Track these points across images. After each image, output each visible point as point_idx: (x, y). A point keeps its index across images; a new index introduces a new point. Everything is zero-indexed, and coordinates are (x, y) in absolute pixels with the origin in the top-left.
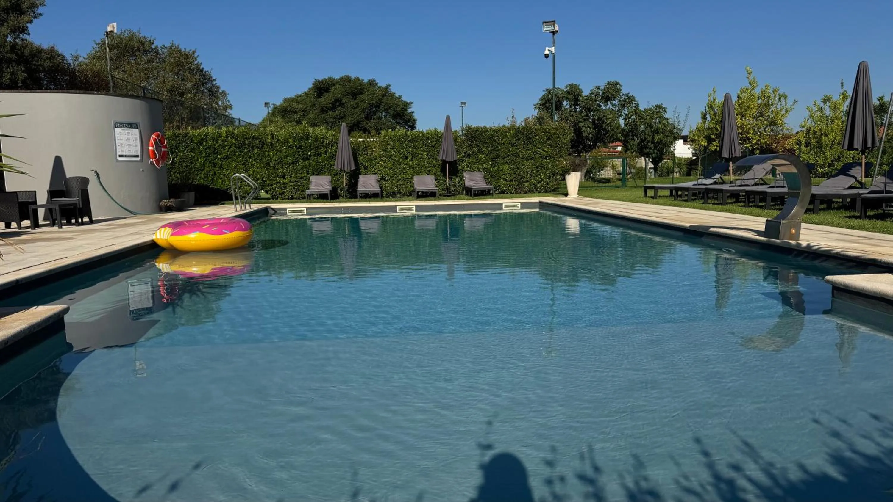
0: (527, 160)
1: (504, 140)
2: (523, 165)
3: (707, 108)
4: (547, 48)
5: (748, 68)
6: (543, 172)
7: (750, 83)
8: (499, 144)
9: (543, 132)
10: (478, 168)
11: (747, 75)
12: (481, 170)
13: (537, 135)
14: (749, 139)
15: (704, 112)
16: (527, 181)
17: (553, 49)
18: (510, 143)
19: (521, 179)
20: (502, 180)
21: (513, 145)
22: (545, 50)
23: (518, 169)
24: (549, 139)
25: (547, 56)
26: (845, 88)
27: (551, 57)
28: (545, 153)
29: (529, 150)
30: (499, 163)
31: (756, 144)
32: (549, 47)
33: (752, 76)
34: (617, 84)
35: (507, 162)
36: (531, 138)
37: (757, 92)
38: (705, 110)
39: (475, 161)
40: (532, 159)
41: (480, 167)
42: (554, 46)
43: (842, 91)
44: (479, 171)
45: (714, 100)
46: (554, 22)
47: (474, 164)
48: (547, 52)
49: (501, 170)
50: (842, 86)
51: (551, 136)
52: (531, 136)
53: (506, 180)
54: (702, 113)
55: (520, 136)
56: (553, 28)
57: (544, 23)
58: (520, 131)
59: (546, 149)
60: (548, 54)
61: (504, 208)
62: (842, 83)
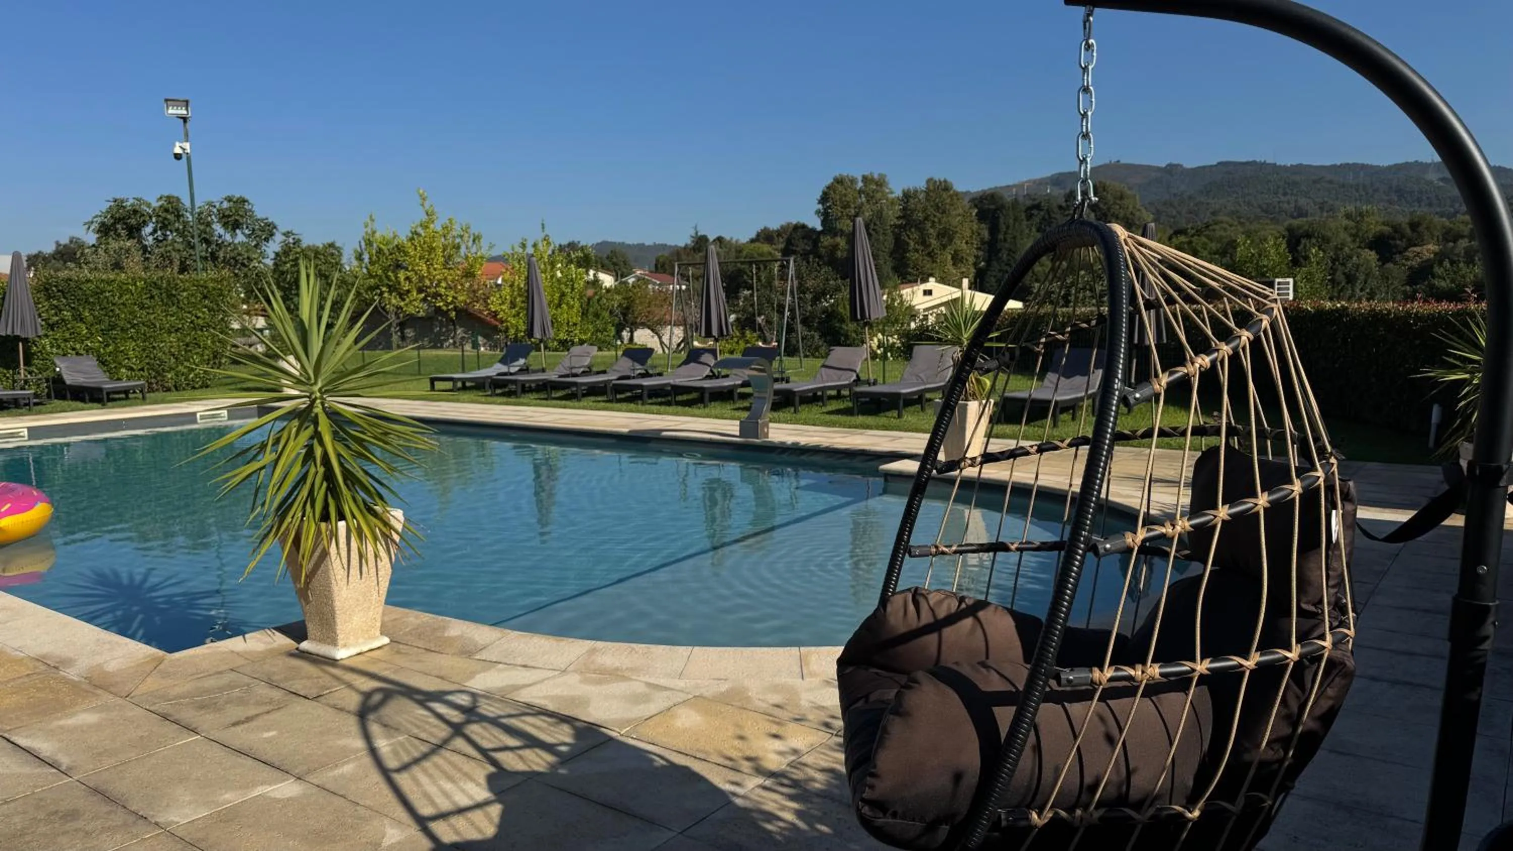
0: (170, 332)
1: (124, 298)
2: (162, 342)
3: (363, 244)
4: (178, 144)
5: (421, 191)
6: (197, 353)
7: (427, 214)
8: (114, 304)
9: (194, 285)
10: (74, 349)
11: (420, 201)
12: (82, 352)
13: (184, 290)
14: (440, 295)
15: (359, 250)
16: (171, 369)
17: (187, 146)
18: (135, 304)
19: (160, 366)
20: (123, 370)
21: (142, 307)
22: (174, 146)
23: (154, 348)
24: (205, 297)
25: (178, 157)
26: (547, 232)
27: (184, 157)
28: (200, 322)
29: (172, 316)
30: (116, 338)
31: (452, 302)
32: (181, 142)
33: (427, 204)
34: (244, 201)
35: (132, 337)
36: (174, 296)
37: (437, 226)
38: (360, 246)
39: (67, 335)
40: (177, 331)
41: (78, 346)
42: (187, 141)
43: (543, 235)
44: (77, 354)
45: (374, 232)
46: (187, 102)
47: (66, 340)
48: (178, 150)
49: (122, 352)
50: (543, 228)
51: (209, 292)
52: (174, 292)
53: (132, 369)
54: (356, 251)
55: (155, 292)
56: (185, 112)
57: (166, 100)
58: (155, 283)
59: (200, 315)
60: (180, 155)
61: (199, 421)
62: (543, 225)
